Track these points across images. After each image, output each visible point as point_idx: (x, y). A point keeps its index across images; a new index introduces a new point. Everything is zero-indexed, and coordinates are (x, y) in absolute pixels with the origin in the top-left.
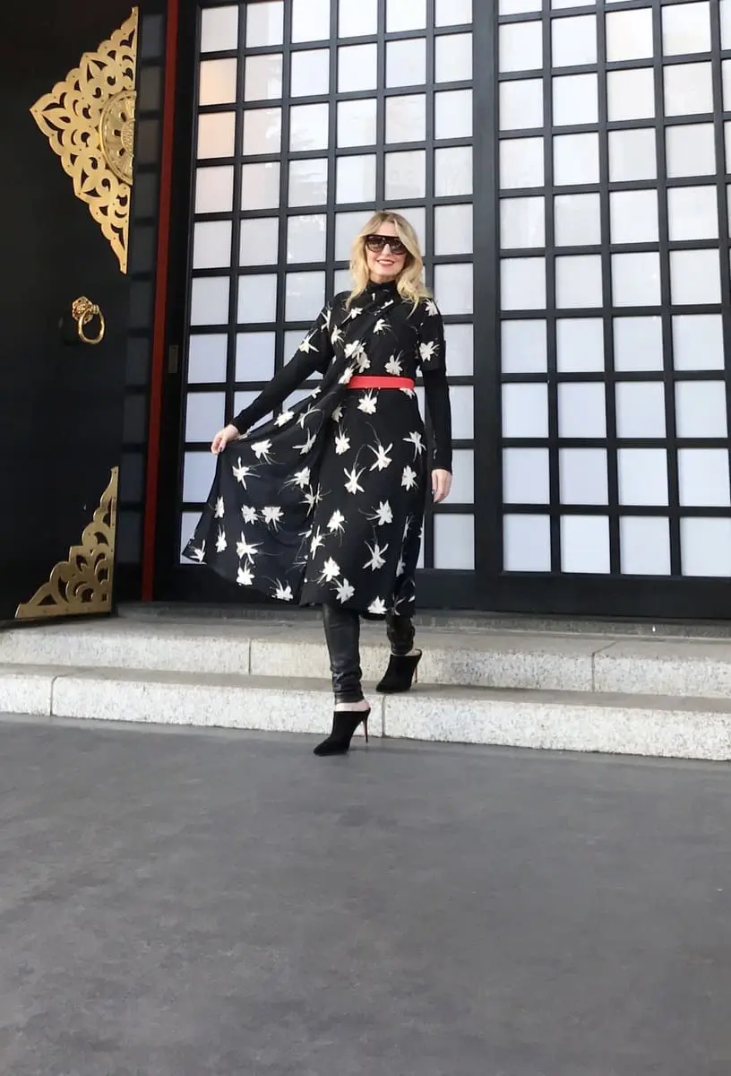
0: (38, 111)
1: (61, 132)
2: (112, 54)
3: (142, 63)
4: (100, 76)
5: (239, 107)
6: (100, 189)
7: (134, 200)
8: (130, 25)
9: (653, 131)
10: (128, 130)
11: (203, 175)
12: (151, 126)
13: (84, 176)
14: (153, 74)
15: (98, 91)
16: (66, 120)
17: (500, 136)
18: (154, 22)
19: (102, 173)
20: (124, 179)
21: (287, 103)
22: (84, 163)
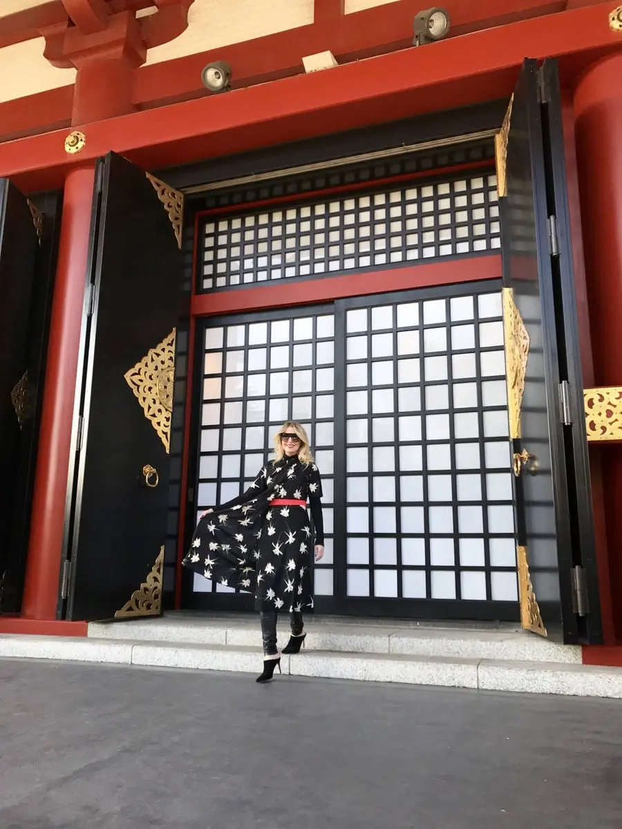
0: (128, 376)
1: (138, 386)
2: (163, 350)
3: (178, 354)
4: (158, 360)
5: (223, 375)
6: (157, 414)
7: (173, 419)
8: (172, 336)
9: (419, 388)
10: (170, 385)
11: (206, 407)
12: (181, 384)
13: (149, 407)
14: (182, 360)
15: (156, 367)
16: (141, 381)
17: (347, 390)
18: (183, 335)
19: (158, 406)
20: (169, 409)
21: (246, 373)
22: (149, 401)
